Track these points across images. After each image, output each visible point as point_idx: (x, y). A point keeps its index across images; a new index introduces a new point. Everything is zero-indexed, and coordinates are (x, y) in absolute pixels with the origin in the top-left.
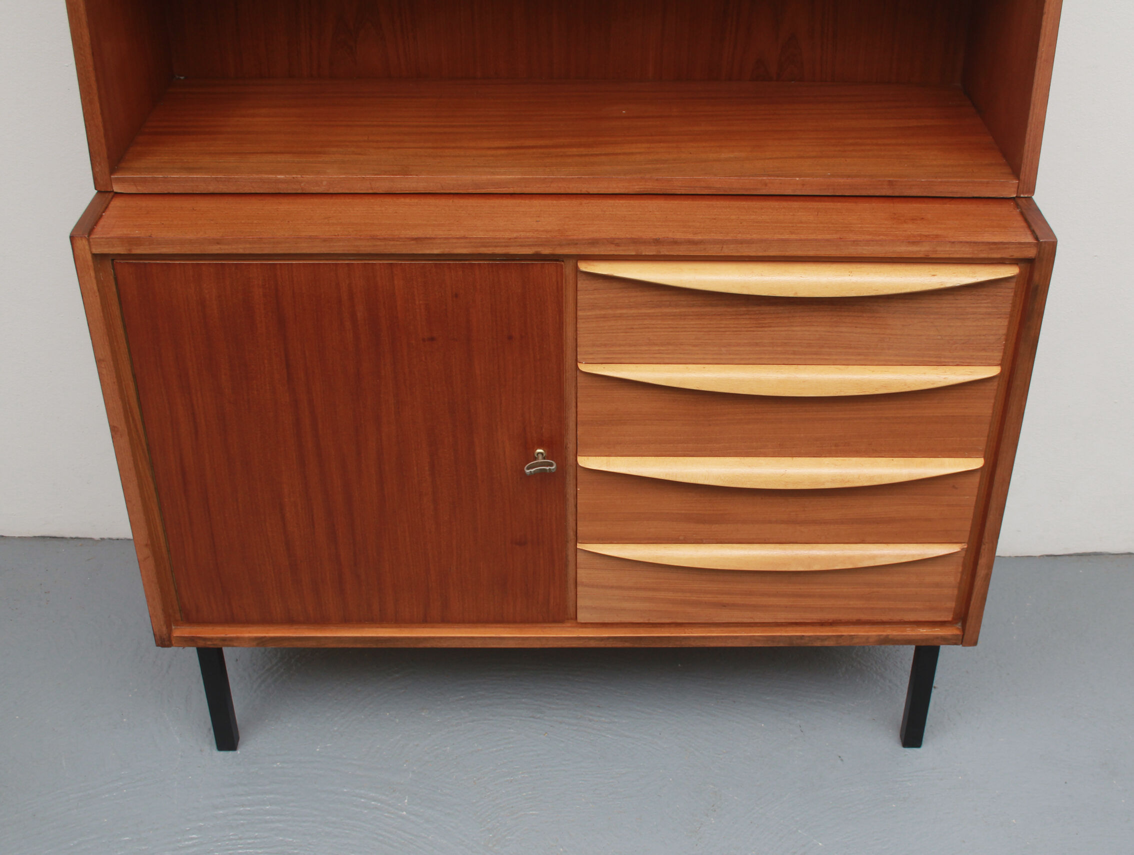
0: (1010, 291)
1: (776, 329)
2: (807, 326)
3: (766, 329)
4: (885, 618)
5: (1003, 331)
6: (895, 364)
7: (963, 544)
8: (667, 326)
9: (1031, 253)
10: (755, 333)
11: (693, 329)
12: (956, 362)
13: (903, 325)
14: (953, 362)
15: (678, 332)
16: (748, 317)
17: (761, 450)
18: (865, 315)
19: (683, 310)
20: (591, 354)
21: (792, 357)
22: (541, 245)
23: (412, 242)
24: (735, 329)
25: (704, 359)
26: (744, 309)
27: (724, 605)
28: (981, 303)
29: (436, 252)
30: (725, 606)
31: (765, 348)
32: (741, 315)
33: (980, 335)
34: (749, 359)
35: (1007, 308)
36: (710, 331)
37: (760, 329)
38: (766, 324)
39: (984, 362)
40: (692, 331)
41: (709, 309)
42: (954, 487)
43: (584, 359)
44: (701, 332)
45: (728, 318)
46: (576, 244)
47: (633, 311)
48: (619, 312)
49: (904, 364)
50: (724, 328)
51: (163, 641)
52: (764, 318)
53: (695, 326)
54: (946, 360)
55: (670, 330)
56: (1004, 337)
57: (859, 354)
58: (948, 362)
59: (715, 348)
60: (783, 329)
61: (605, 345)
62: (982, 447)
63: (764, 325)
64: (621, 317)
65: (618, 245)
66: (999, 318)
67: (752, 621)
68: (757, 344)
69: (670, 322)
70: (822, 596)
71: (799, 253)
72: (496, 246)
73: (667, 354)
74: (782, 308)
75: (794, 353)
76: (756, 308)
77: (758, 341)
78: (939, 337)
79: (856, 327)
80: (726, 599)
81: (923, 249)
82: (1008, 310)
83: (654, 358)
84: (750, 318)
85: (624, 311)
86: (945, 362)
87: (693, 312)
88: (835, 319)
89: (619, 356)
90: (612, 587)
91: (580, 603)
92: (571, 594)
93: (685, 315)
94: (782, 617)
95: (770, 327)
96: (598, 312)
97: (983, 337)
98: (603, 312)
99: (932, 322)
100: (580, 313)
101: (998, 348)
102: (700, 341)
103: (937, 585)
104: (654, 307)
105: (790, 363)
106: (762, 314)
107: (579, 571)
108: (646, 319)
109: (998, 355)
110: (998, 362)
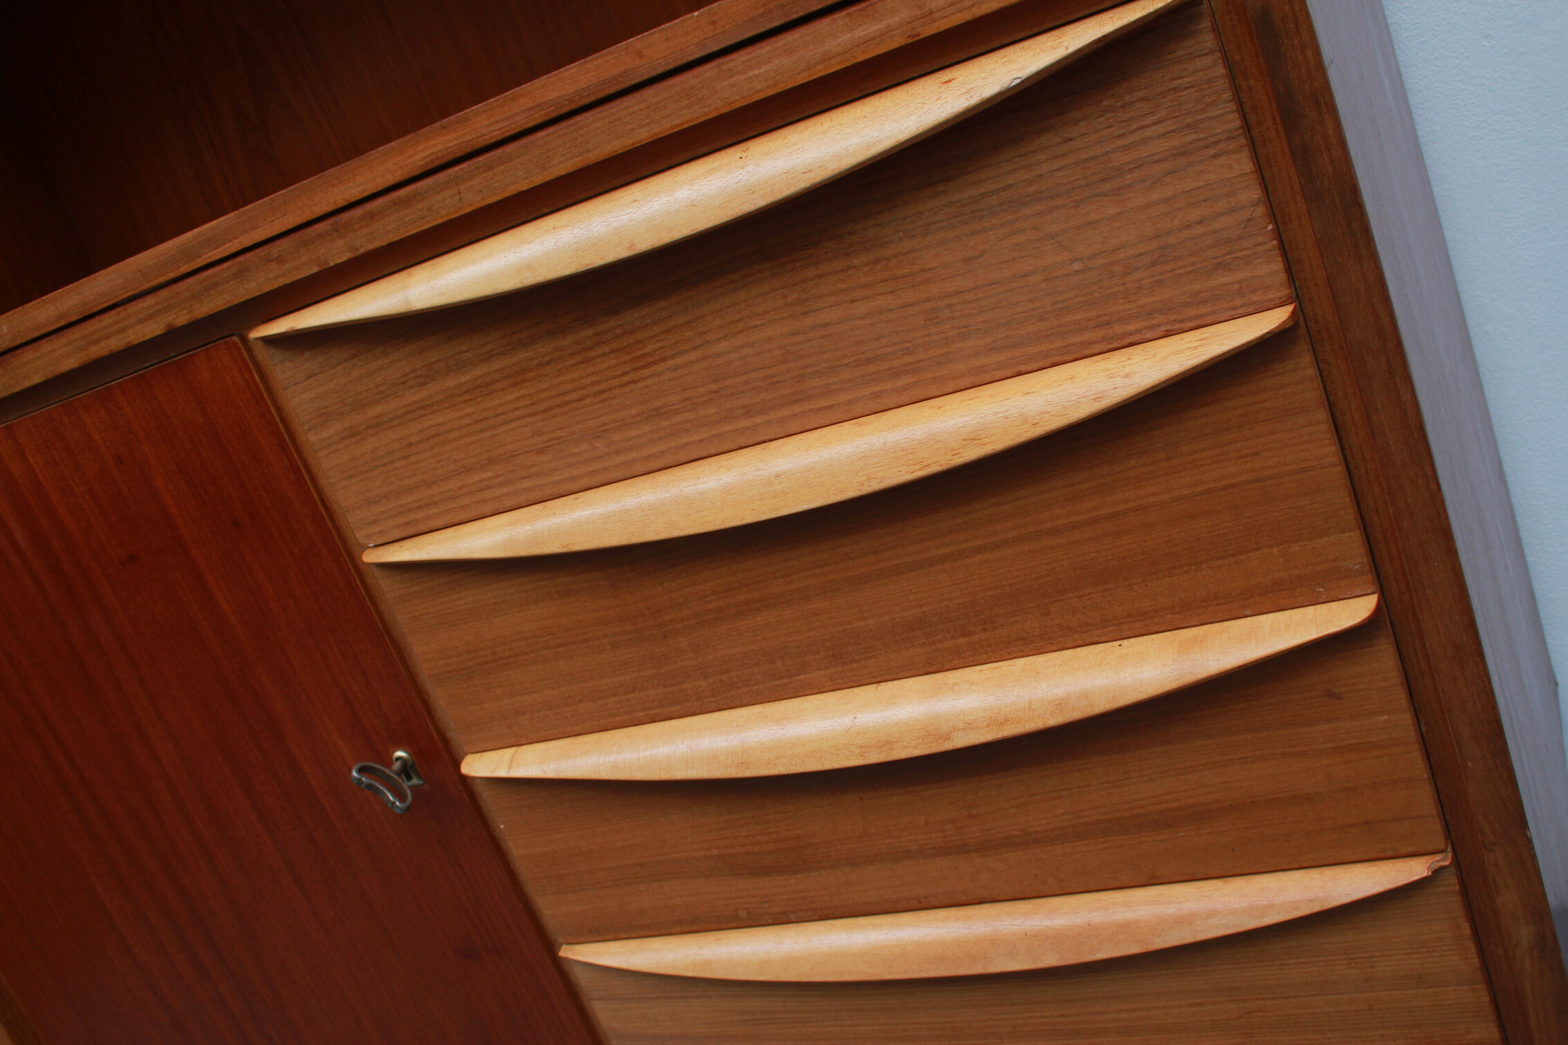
0: (1208, 60)
1: (679, 360)
2: (740, 332)
3: (658, 368)
5: (1252, 193)
6: (999, 374)
7: (1438, 857)
8: (468, 421)
10: (641, 385)
11: (517, 413)
12: (1159, 325)
13: (967, 260)
14: (1150, 328)
15: (494, 427)
17: (802, 677)
18: (856, 261)
19: (478, 372)
20: (374, 522)
24: (596, 388)
25: (574, 479)
26: (590, 332)
28: (1142, 128)
31: (680, 418)
32: (590, 349)
33: (1189, 227)
34: (662, 453)
35: (1225, 118)
36: (551, 408)
37: (647, 372)
38: (649, 355)
39: (1238, 302)
40: (519, 418)
41: (522, 355)
42: (1329, 694)
43: (368, 537)
44: (535, 414)
45: (568, 364)
47: (393, 404)
48: (373, 412)
49: (1022, 368)
50: (574, 390)
52: (640, 342)
53: (519, 404)
54: (1131, 327)
55: (478, 427)
56: (1260, 210)
57: (897, 373)
58: (1139, 331)
59: (584, 447)
60: (693, 356)
61: (386, 496)
63: (650, 360)
64: (377, 426)
66: (1215, 156)
68: (658, 413)
69: (468, 410)
73: (501, 485)
74: (663, 304)
75: (748, 412)
76: (613, 322)
77: (658, 403)
78: (1077, 266)
79: (853, 301)
82: (1234, 121)
83: (484, 501)
84: (614, 351)
85: (379, 409)
86: (1129, 334)
87: (497, 371)
88: (795, 295)
89: (421, 514)
93: (488, 384)
95: (664, 359)
96: (336, 426)
97: (1199, 230)
98: (343, 423)
99: (1036, 228)
101: (1260, 248)
102: (545, 437)
103: (1418, 979)
104: (423, 384)
105: (752, 442)
106: (632, 332)
108: (425, 415)
109: (1272, 269)
110: (1285, 292)
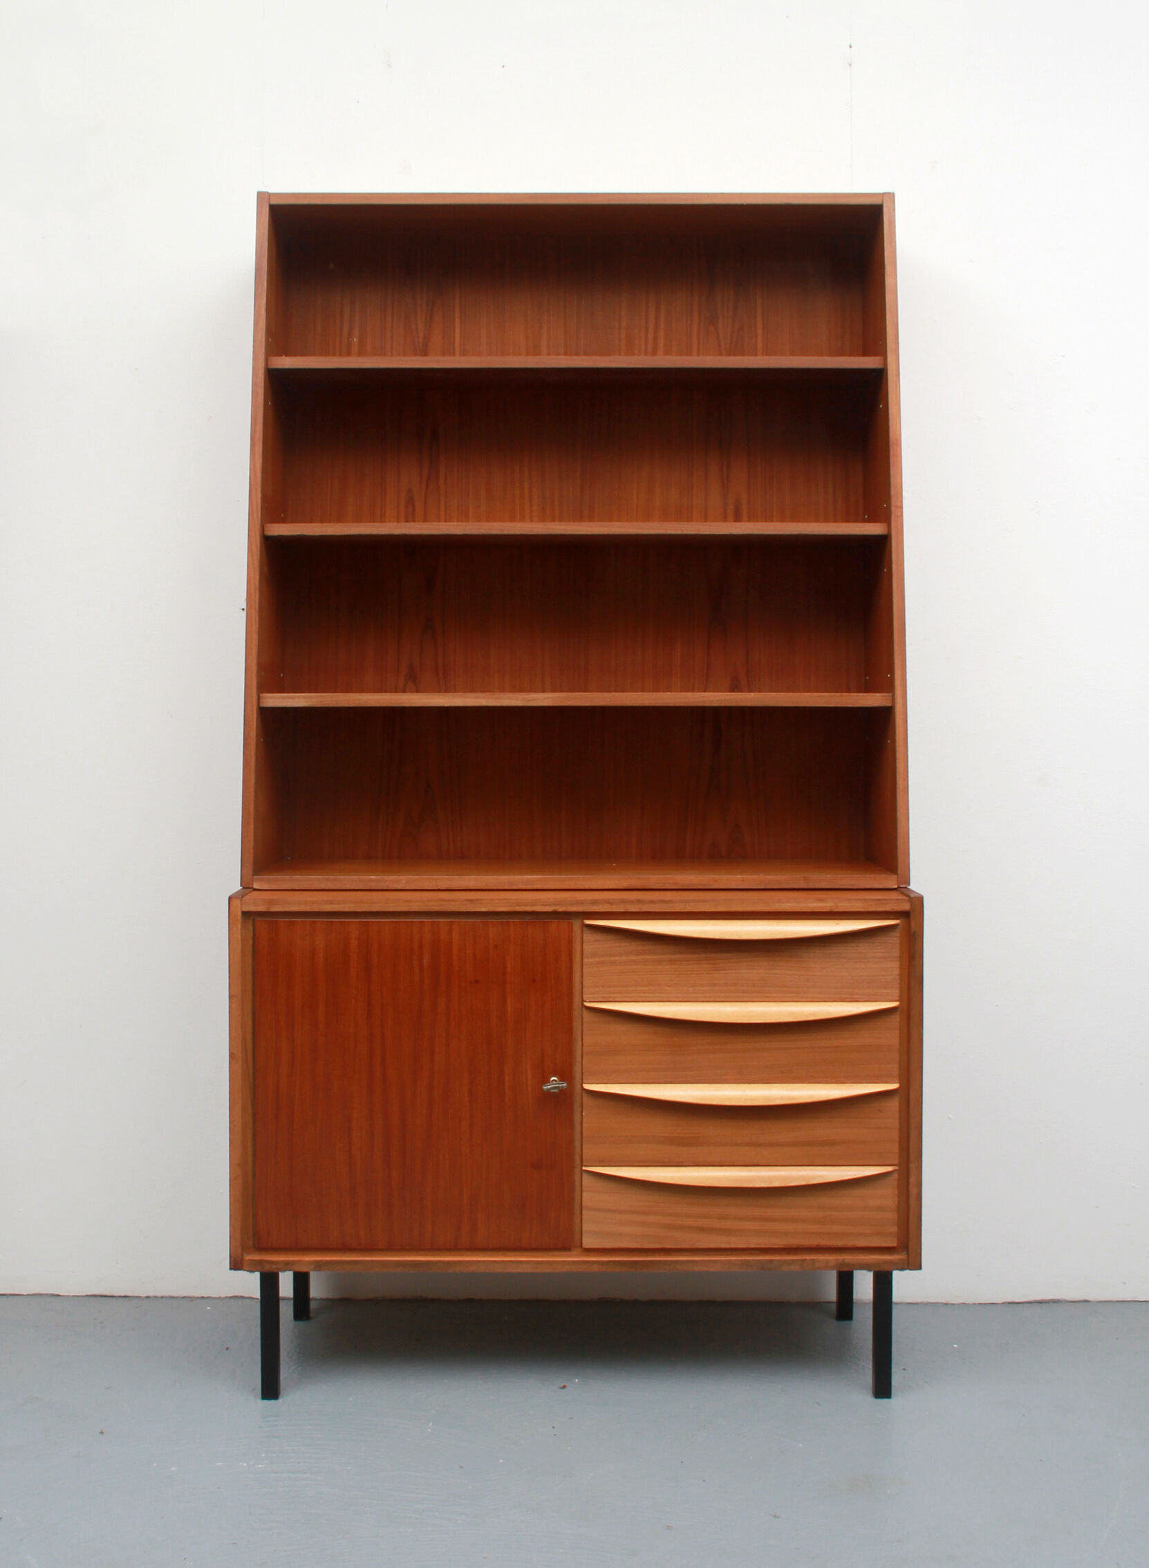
0: (896, 939)
1: (728, 971)
2: (751, 969)
4: (840, 1243)
5: (897, 972)
6: (819, 1000)
7: (895, 1166)
8: (648, 970)
9: (906, 907)
10: (713, 975)
12: (865, 998)
13: (822, 968)
14: (862, 998)
15: (657, 974)
16: (706, 962)
18: (793, 960)
19: (659, 957)
20: (593, 994)
21: (742, 995)
22: (558, 905)
23: (468, 903)
24: (698, 972)
25: (677, 997)
26: (704, 956)
27: (702, 1230)
28: (877, 949)
29: (483, 909)
30: (704, 1230)
31: (721, 988)
32: (702, 960)
33: (879, 976)
34: (711, 997)
35: (896, 953)
36: (680, 974)
37: (717, 972)
38: (720, 967)
39: (885, 998)
40: (667, 974)
41: (678, 956)
43: (590, 997)
44: (674, 974)
45: (692, 963)
46: (582, 904)
47: (624, 958)
48: (613, 959)
49: (826, 1000)
50: (690, 971)
51: (236, 1264)
52: (719, 963)
53: (669, 970)
54: (858, 997)
55: (651, 973)
56: (898, 977)
57: (792, 993)
60: (734, 971)
61: (603, 986)
62: (896, 1073)
63: (719, 969)
64: (613, 963)
65: (612, 904)
66: (891, 961)
67: (728, 1246)
68: (715, 985)
69: (651, 967)
70: (785, 1220)
71: (740, 909)
72: (526, 906)
73: (649, 993)
75: (743, 992)
76: (712, 955)
77: (715, 982)
78: (850, 978)
79: (787, 970)
80: (705, 1223)
81: (828, 905)
82: (898, 955)
83: (640, 996)
84: (709, 963)
85: (617, 958)
89: (614, 995)
90: (610, 1211)
91: (585, 1227)
92: (577, 1221)
93: (662, 961)
94: (754, 1242)
95: (724, 970)
96: (597, 959)
97: (881, 977)
98: (602, 959)
99: (842, 965)
100: (585, 960)
101: (894, 989)
103: (879, 1209)
104: (638, 955)
105: (741, 1001)
107: (584, 1194)
108: (633, 965)
109: (896, 992)
110: (897, 998)
